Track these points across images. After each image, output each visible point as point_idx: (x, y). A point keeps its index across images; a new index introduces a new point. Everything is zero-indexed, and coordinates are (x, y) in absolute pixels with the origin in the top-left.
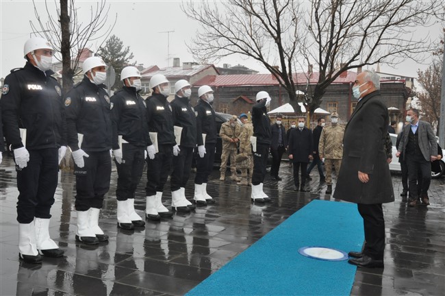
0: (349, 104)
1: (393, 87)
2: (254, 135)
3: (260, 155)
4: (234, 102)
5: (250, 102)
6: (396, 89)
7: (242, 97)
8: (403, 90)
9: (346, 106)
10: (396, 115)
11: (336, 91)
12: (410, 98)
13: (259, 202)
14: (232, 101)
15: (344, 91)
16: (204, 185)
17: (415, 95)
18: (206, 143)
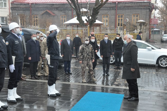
0: (116, 16)
1: (143, 4)
2: (48, 54)
3: (53, 67)
4: (42, 15)
5: (53, 14)
6: (145, 6)
7: (48, 11)
8: (149, 6)
9: (114, 17)
10: (144, 25)
11: (107, 8)
12: (154, 10)
13: (53, 97)
14: (41, 14)
15: (113, 7)
16: (15, 89)
17: (157, 8)
18: (15, 62)
